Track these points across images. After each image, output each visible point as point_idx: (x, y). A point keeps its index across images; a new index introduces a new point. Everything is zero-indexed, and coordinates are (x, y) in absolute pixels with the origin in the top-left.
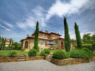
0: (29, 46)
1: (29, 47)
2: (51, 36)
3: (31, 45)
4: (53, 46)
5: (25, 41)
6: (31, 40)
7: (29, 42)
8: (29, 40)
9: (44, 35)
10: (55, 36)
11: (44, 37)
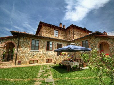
0: (17, 54)
1: (14, 57)
2: (71, 32)
3: (22, 53)
4: (75, 54)
5: (4, 41)
6: (22, 40)
7: (16, 45)
8: (17, 39)
9: (55, 31)
10: (79, 32)
11: (57, 36)
